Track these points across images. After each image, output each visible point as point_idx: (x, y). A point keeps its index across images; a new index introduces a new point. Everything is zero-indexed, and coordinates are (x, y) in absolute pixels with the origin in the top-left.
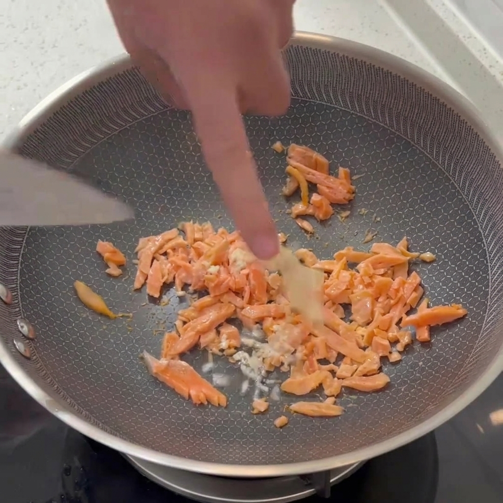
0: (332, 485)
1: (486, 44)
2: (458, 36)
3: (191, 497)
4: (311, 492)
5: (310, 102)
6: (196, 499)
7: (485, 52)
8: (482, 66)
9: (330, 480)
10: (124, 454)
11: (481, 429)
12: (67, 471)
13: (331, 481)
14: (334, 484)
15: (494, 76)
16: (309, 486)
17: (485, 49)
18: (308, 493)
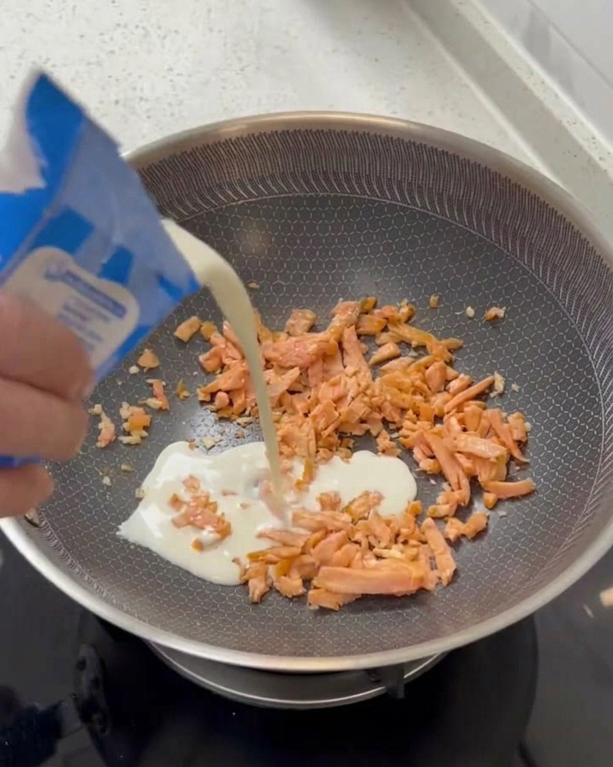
0: (406, 682)
1: (596, 132)
2: (561, 121)
3: (234, 697)
4: (379, 691)
5: (380, 202)
6: (240, 700)
7: (594, 141)
8: (590, 159)
9: (403, 675)
10: (147, 641)
11: (589, 612)
12: (82, 665)
13: (406, 676)
14: (409, 680)
15: (606, 171)
16: (377, 683)
17: (594, 138)
18: (373, 692)
